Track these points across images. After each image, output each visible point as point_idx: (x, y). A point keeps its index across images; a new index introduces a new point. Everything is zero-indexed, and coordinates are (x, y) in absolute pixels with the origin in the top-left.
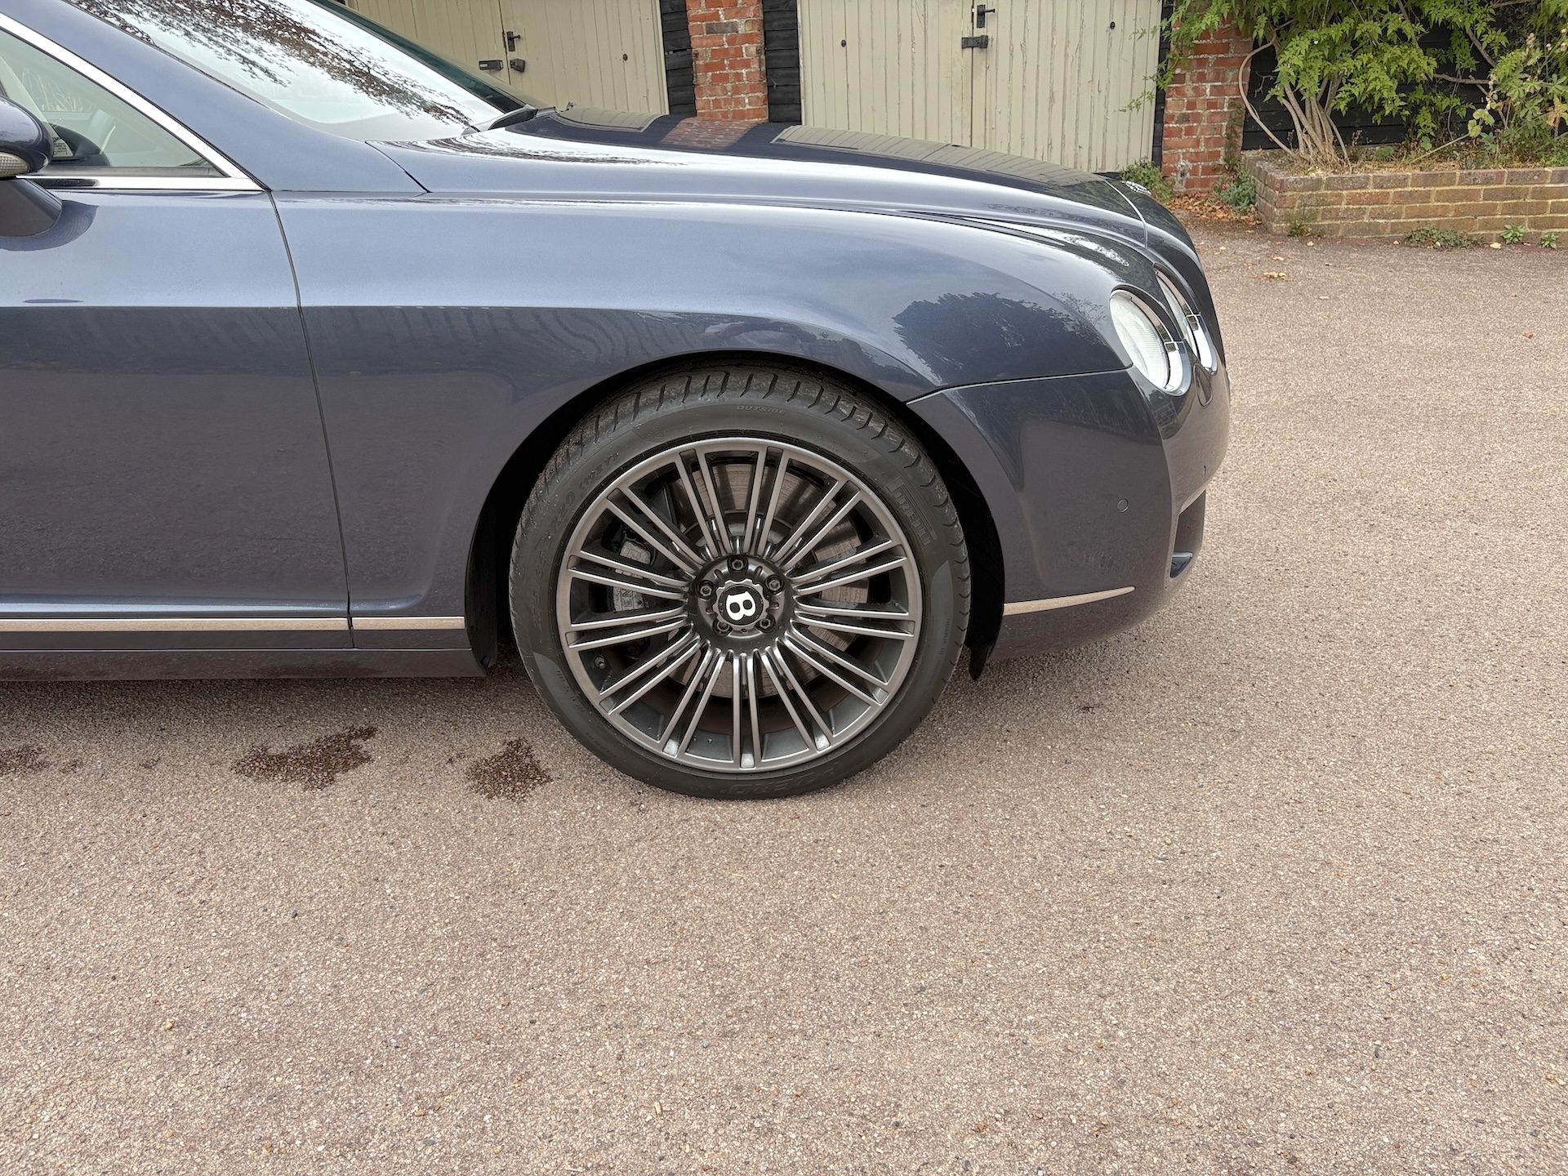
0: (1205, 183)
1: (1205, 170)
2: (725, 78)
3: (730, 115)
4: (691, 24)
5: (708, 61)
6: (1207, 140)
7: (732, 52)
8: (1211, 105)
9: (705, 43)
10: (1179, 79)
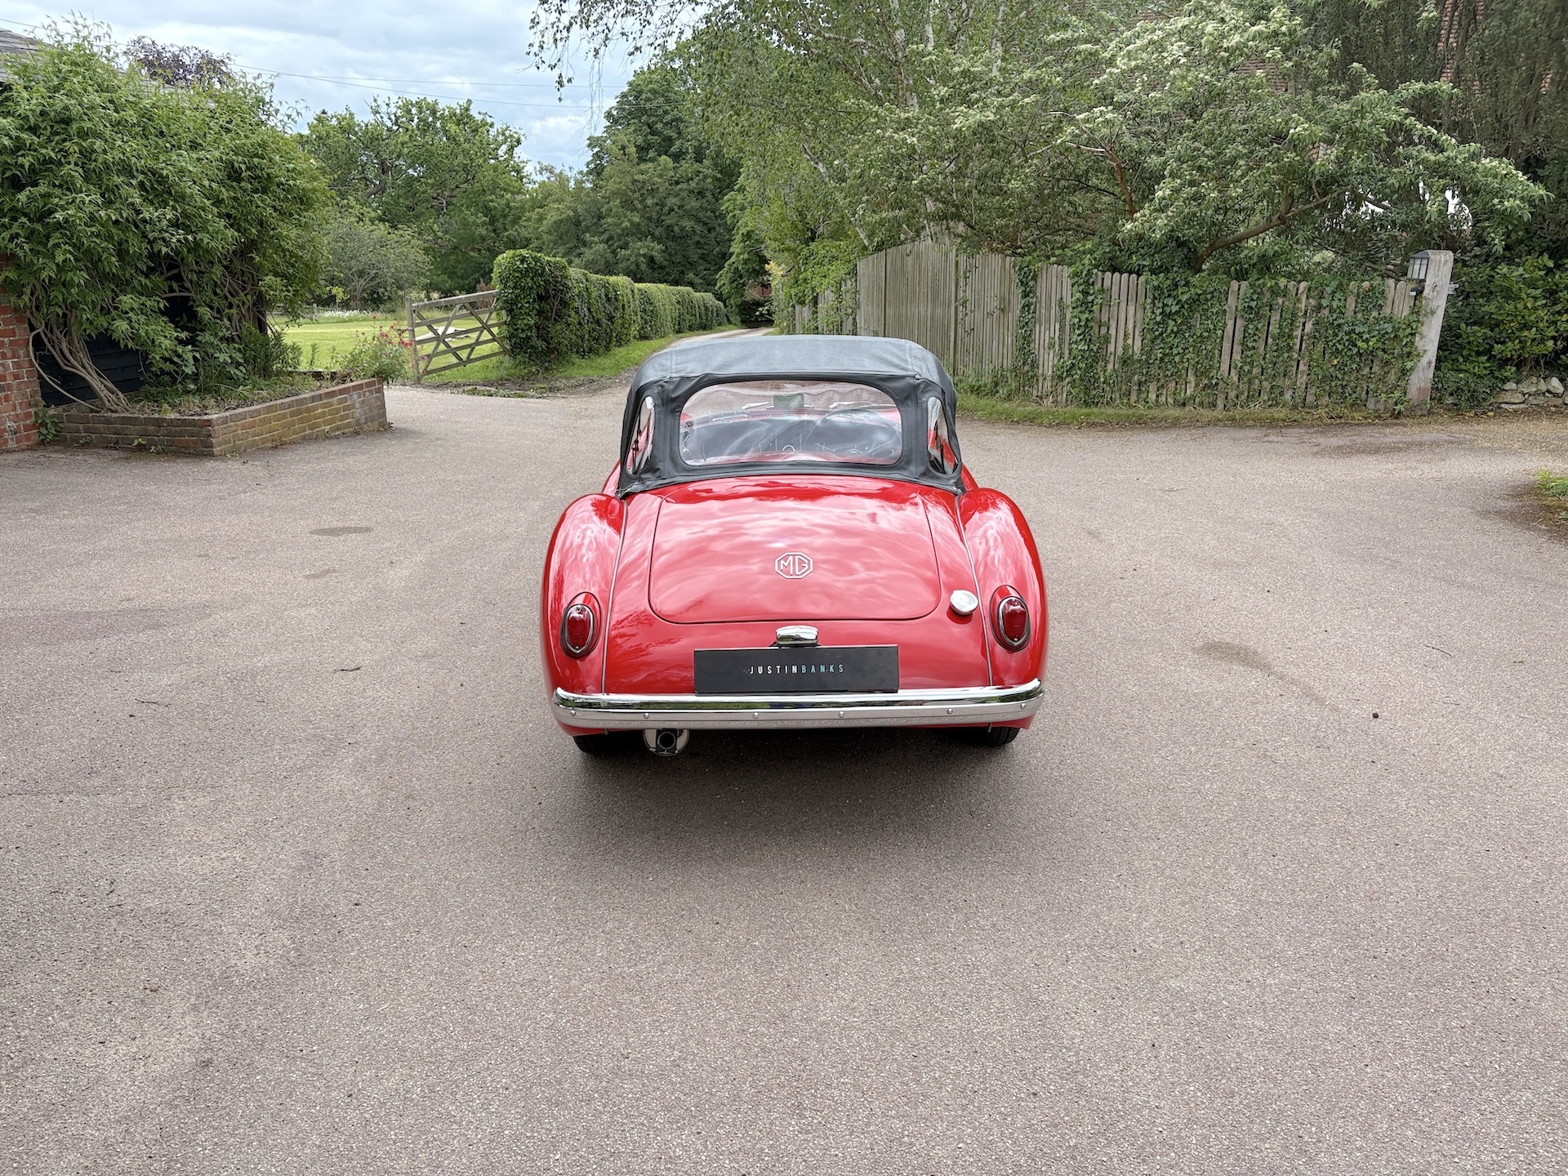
0: (28, 438)
1: (27, 428)
6: (21, 404)
8: (17, 376)
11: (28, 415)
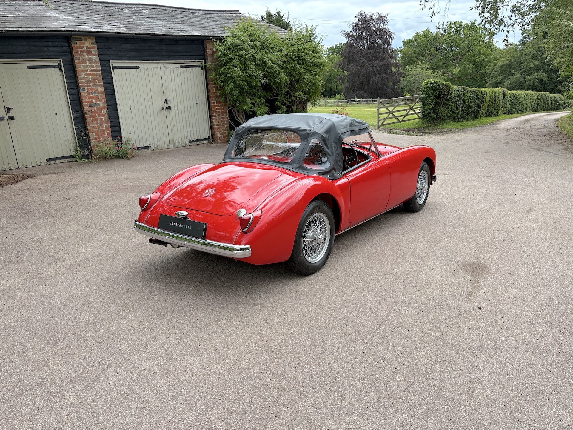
0: (224, 139)
1: (224, 137)
2: (97, 120)
3: (100, 131)
4: (83, 104)
5: (91, 115)
6: (223, 130)
7: (99, 112)
8: (222, 122)
9: (89, 109)
10: (215, 116)
11: (225, 133)
